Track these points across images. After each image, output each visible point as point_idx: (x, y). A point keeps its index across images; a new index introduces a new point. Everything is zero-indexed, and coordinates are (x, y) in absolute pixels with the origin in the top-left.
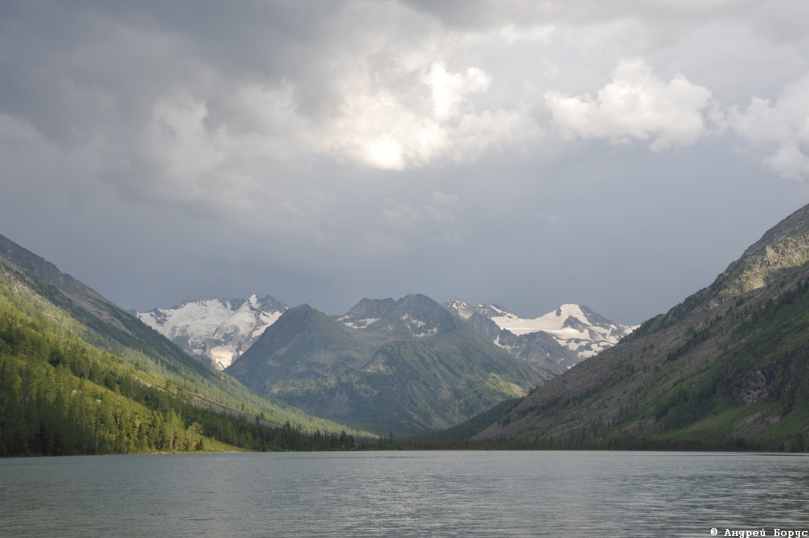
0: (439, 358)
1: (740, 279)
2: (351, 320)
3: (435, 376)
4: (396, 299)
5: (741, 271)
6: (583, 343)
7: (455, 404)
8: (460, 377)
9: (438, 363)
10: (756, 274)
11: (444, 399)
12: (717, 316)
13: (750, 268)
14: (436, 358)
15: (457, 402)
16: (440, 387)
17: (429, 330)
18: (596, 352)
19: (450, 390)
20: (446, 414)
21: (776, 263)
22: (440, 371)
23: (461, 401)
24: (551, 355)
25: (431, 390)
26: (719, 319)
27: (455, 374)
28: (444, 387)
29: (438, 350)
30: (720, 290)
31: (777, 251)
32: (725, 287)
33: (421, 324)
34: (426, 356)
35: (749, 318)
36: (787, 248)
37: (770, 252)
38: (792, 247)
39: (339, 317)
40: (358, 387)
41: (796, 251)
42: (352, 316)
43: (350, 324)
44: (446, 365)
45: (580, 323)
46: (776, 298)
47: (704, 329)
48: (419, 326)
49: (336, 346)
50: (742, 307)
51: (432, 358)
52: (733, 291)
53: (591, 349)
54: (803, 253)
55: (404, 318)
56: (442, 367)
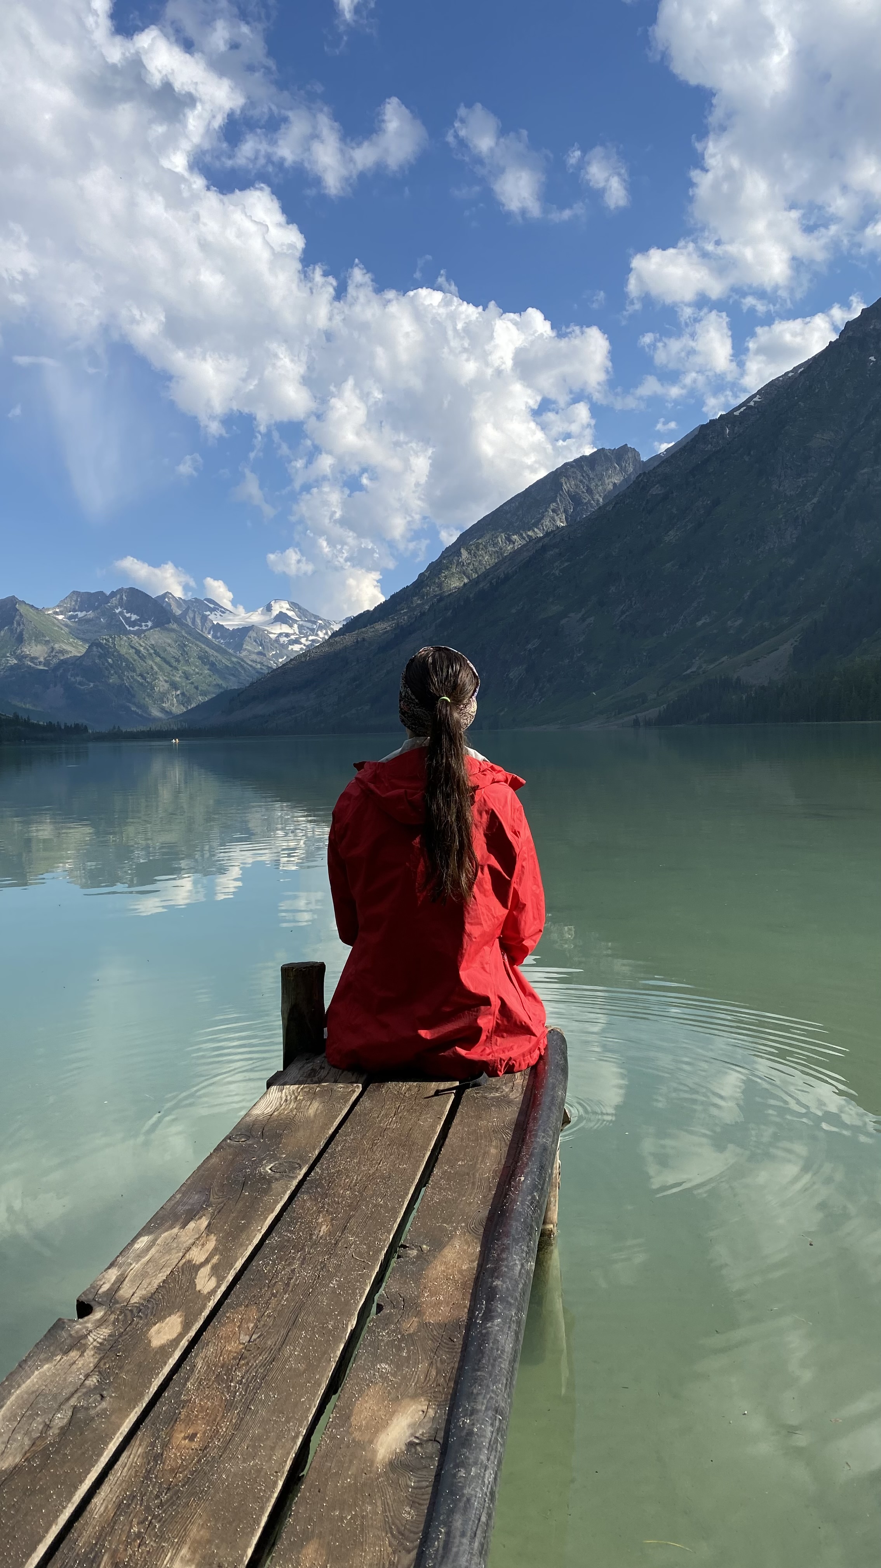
0: (155, 651)
1: (439, 578)
2: (61, 613)
3: (152, 668)
4: (108, 593)
5: (440, 572)
6: (293, 637)
7: (173, 695)
8: (176, 669)
9: (154, 655)
10: (453, 574)
11: (161, 690)
12: (420, 612)
13: (447, 568)
14: (152, 651)
15: (174, 693)
16: (156, 679)
17: (143, 624)
18: (305, 645)
19: (166, 681)
20: (164, 705)
21: (469, 564)
22: (156, 663)
23: (178, 692)
24: (263, 648)
25: (148, 682)
26: (423, 614)
27: (171, 666)
28: (161, 679)
29: (153, 643)
30: (422, 588)
31: (470, 553)
32: (427, 585)
33: (134, 617)
34: (142, 649)
35: (449, 613)
36: (478, 550)
37: (464, 554)
38: (482, 549)
39: (48, 609)
40: (73, 679)
41: (486, 553)
42: (62, 609)
43: (60, 617)
44: (163, 658)
45: (290, 618)
46: (471, 596)
47: (409, 624)
48: (133, 619)
49: (47, 639)
50: (442, 604)
51: (148, 650)
52: (433, 590)
53: (301, 643)
54: (491, 555)
55: (117, 611)
56: (158, 659)
